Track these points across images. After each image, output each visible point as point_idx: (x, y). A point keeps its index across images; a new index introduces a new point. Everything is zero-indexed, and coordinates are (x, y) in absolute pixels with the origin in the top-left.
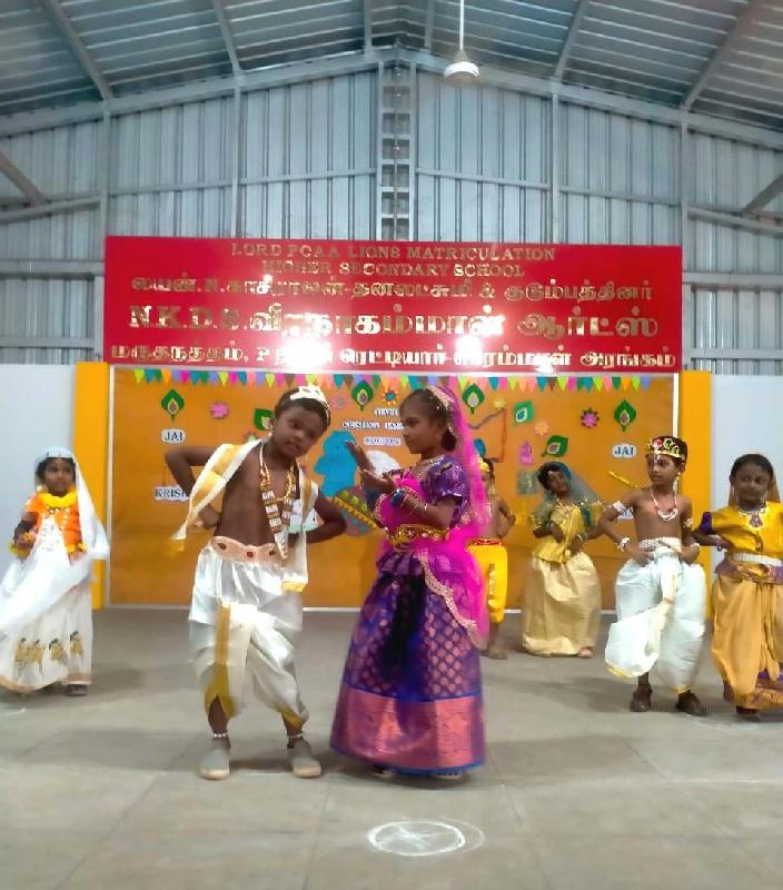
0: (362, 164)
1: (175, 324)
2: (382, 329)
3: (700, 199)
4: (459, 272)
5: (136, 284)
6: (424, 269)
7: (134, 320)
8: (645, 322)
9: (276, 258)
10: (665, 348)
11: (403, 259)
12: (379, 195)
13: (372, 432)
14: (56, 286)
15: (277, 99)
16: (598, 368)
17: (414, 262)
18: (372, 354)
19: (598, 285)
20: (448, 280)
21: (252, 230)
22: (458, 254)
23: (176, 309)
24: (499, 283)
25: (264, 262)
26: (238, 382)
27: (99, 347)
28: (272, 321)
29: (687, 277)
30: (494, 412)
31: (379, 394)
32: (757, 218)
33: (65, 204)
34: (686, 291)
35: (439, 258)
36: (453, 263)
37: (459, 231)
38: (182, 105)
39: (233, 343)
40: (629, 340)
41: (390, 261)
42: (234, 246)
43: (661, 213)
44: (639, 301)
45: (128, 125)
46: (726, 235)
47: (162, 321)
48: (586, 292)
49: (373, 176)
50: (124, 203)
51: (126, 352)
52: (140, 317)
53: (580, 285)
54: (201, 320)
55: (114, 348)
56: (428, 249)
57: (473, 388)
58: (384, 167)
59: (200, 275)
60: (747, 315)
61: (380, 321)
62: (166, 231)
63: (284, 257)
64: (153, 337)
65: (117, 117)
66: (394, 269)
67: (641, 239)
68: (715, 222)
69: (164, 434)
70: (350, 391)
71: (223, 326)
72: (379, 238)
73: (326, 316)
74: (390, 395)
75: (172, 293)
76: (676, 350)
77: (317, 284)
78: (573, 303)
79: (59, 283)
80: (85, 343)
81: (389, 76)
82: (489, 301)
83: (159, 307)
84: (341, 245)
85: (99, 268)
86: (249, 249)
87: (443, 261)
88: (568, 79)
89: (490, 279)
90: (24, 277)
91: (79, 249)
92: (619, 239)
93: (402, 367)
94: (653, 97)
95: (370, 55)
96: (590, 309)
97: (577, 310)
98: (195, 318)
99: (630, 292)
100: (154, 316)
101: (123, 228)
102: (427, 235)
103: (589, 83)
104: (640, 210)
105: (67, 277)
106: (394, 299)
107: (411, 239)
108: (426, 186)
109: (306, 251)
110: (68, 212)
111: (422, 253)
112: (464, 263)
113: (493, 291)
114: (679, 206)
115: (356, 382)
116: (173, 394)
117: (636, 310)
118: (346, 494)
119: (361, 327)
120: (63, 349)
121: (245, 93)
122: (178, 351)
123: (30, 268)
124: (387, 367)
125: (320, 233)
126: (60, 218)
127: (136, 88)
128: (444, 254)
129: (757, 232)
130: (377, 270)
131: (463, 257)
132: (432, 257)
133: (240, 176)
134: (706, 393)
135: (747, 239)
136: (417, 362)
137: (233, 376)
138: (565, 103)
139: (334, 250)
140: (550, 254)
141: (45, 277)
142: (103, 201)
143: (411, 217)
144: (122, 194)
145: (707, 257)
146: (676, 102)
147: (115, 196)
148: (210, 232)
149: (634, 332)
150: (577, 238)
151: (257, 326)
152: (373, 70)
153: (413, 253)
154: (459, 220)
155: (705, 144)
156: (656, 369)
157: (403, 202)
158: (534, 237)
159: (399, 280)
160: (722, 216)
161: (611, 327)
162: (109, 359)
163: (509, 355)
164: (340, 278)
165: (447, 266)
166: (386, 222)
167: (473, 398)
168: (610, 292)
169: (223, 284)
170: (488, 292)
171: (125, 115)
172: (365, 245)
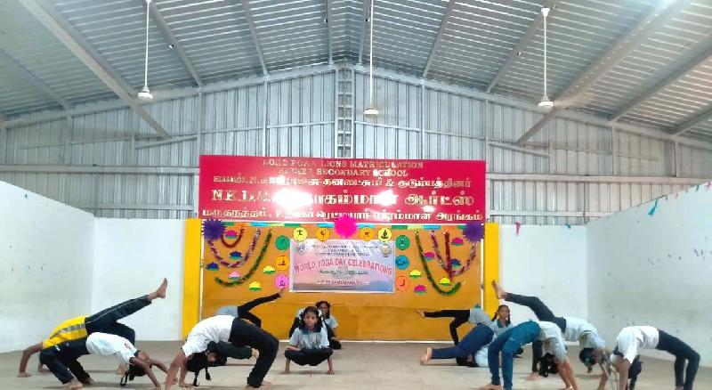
0: (328, 119)
1: (235, 199)
2: (337, 201)
3: (496, 137)
4: (376, 173)
5: (216, 179)
6: (358, 172)
7: (214, 197)
8: (467, 199)
9: (285, 166)
10: (478, 211)
11: (348, 167)
12: (336, 135)
14: (173, 179)
15: (285, 86)
16: (444, 221)
17: (353, 169)
18: (332, 214)
19: (444, 179)
20: (371, 178)
21: (273, 153)
22: (375, 165)
23: (234, 192)
24: (396, 179)
25: (280, 169)
27: (196, 210)
29: (488, 176)
32: (524, 145)
33: (179, 139)
34: (488, 184)
35: (366, 166)
36: (372, 169)
37: (375, 154)
38: (237, 89)
39: (264, 208)
40: (459, 207)
41: (340, 169)
42: (264, 160)
43: (476, 143)
44: (464, 189)
45: (211, 98)
46: (508, 155)
47: (228, 199)
48: (439, 184)
49: (333, 125)
50: (209, 137)
51: (210, 212)
52: (218, 195)
53: (436, 180)
54: (248, 196)
55: (204, 212)
56: (361, 163)
58: (339, 121)
59: (247, 175)
60: (519, 194)
61: (336, 197)
62: (229, 153)
63: (289, 166)
64: (224, 205)
65: (205, 94)
66: (343, 173)
67: (466, 157)
68: (502, 148)
71: (259, 199)
72: (336, 157)
73: (311, 195)
75: (233, 183)
76: (483, 212)
77: (306, 180)
78: (431, 188)
79: (175, 178)
80: (189, 208)
81: (341, 75)
82: (390, 188)
83: (227, 191)
84: (317, 160)
85: (197, 171)
86: (272, 162)
87: (368, 168)
88: (430, 77)
89: (391, 177)
90: (158, 174)
91: (186, 162)
92: (454, 157)
94: (471, 86)
95: (332, 66)
96: (441, 192)
97: (434, 193)
98: (245, 196)
99: (460, 184)
100: (224, 195)
101: (208, 151)
102: (359, 156)
103: (439, 80)
104: (466, 142)
105: (180, 175)
106: (344, 187)
107: (352, 157)
108: (359, 129)
109: (300, 163)
110: (180, 142)
111: (357, 165)
112: (378, 169)
113: (392, 183)
114: (485, 140)
117: (462, 192)
119: (328, 201)
120: (177, 210)
121: (269, 83)
122: (236, 212)
123: (162, 170)
125: (306, 154)
126: (176, 145)
127: (215, 81)
128: (368, 165)
129: (524, 153)
130: (335, 173)
131: (377, 166)
132: (362, 166)
133: (267, 124)
134: (497, 233)
135: (519, 156)
136: (355, 217)
138: (429, 89)
139: (313, 163)
140: (421, 165)
141: (169, 175)
142: (199, 136)
143: (352, 146)
144: (208, 133)
145: (498, 168)
146: (483, 89)
147: (204, 134)
148: (251, 154)
149: (462, 203)
150: (434, 157)
152: (334, 72)
153: (353, 165)
154: (375, 148)
155: (498, 109)
157: (348, 138)
158: (414, 156)
159: (346, 177)
160: (506, 145)
161: (450, 201)
162: (201, 216)
163: (400, 215)
164: (317, 177)
165: (370, 171)
166: (339, 148)
168: (450, 184)
169: (259, 179)
170: (390, 183)
171: (209, 93)
172: (329, 160)
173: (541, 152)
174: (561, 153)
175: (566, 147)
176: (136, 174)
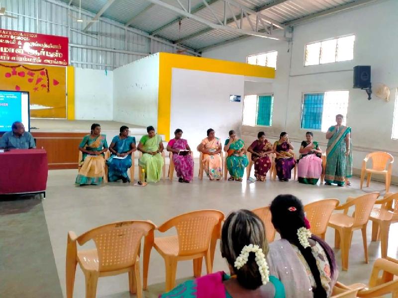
3: (74, 27)
4: (12, 37)
6: (3, 36)
8: (59, 54)
10: (64, 60)
16: (48, 64)
19: (48, 43)
20: (10, 39)
22: (12, 33)
24: (23, 41)
29: (69, 44)
32: (87, 32)
34: (69, 48)
36: (10, 35)
37: (13, 28)
40: (56, 58)
43: (64, 28)
46: (80, 36)
48: (46, 46)
53: (44, 44)
56: (4, 31)
60: (85, 54)
67: (59, 35)
68: (77, 32)
76: (67, 61)
87: (8, 34)
89: (20, 40)
92: (54, 34)
96: (46, 50)
97: (43, 49)
99: (56, 47)
104: (59, 27)
111: (2, 32)
114: (68, 27)
117: (57, 51)
128: (8, 33)
129: (87, 36)
132: (5, 33)
135: (85, 38)
140: (36, 36)
145: (75, 41)
146: (67, 3)
149: (57, 56)
150: (43, 33)
154: (12, 25)
155: (75, 14)
156: (62, 65)
158: (33, 31)
160: (79, 31)
161: (51, 54)
163: (26, 59)
168: (51, 46)
170: (20, 43)
173: (95, 36)
174: (103, 37)
175: (106, 35)
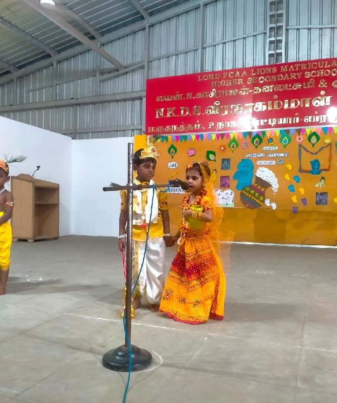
0: (260, 29)
1: (174, 115)
2: (267, 108)
4: (308, 75)
5: (158, 99)
6: (289, 76)
7: (157, 115)
9: (218, 80)
11: (279, 72)
12: (268, 43)
13: (261, 158)
14: (129, 103)
15: (220, 5)
17: (284, 74)
18: (262, 121)
21: (208, 68)
22: (307, 67)
23: (174, 108)
25: (212, 82)
26: (200, 139)
27: (144, 129)
28: (215, 110)
30: (325, 146)
31: (265, 140)
33: (132, 68)
35: (297, 69)
36: (304, 71)
37: (309, 55)
38: (178, 16)
39: (198, 121)
41: (271, 74)
42: (199, 76)
45: (157, 28)
47: (168, 115)
49: (265, 33)
50: (155, 64)
51: (154, 129)
52: (160, 113)
54: (185, 112)
55: (150, 128)
56: (292, 66)
57: (314, 134)
58: (271, 29)
59: (185, 92)
61: (266, 104)
62: (172, 74)
63: (221, 79)
64: (165, 122)
65: (152, 26)
66: (274, 78)
69: (169, 164)
70: (251, 140)
71: (194, 113)
72: (267, 64)
74: (270, 140)
75: (173, 101)
77: (237, 90)
79: (130, 102)
80: (140, 127)
82: (324, 89)
83: (167, 108)
84: (249, 69)
85: (144, 94)
86: (205, 78)
87: (300, 71)
89: (324, 77)
90: (117, 101)
91: (138, 87)
93: (277, 126)
98: (182, 112)
100: (165, 113)
101: (155, 75)
105: (133, 99)
106: (274, 93)
107: (283, 62)
108: (292, 35)
109: (231, 75)
110: (133, 71)
111: (288, 68)
112: (310, 71)
113: (326, 83)
115: (254, 135)
116: (172, 146)
118: (248, 189)
119: (257, 109)
120: (132, 130)
121: (205, 5)
122: (175, 127)
123: (118, 97)
124: (270, 126)
125: (239, 65)
126: (131, 74)
127: (159, 11)
128: (300, 67)
130: (265, 80)
131: (309, 68)
132: (293, 70)
133: (203, 44)
136: (284, 122)
137: (197, 137)
139: (244, 73)
142: (146, 64)
143: (283, 51)
144: (154, 60)
147: (151, 62)
148: (190, 72)
151: (209, 112)
153: (283, 69)
159: (276, 83)
162: (147, 133)
164: (247, 86)
165: (301, 73)
166: (271, 55)
167: (314, 139)
169: (194, 95)
170: (323, 84)
171: (155, 24)
172: (260, 67)
176: (102, 102)
